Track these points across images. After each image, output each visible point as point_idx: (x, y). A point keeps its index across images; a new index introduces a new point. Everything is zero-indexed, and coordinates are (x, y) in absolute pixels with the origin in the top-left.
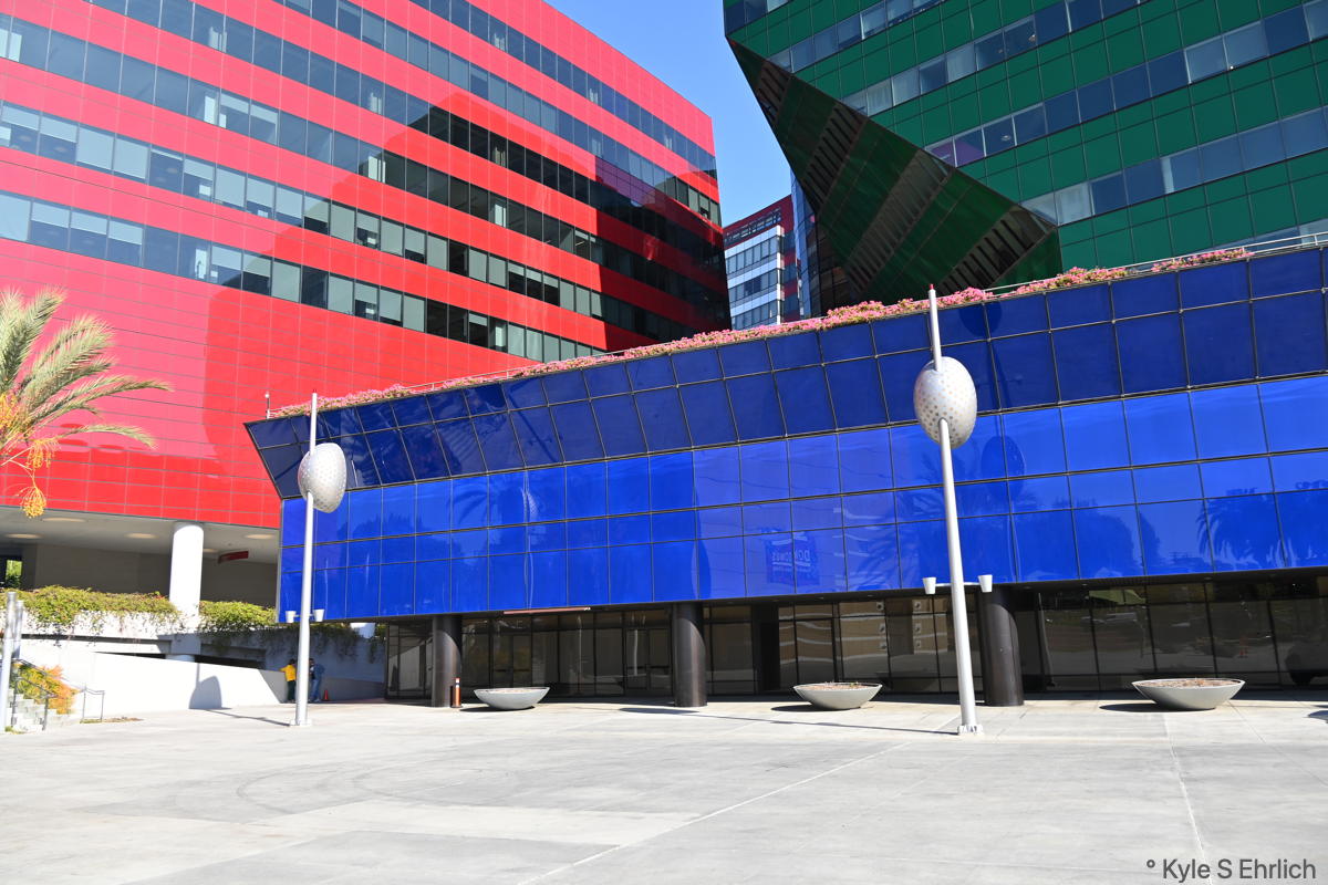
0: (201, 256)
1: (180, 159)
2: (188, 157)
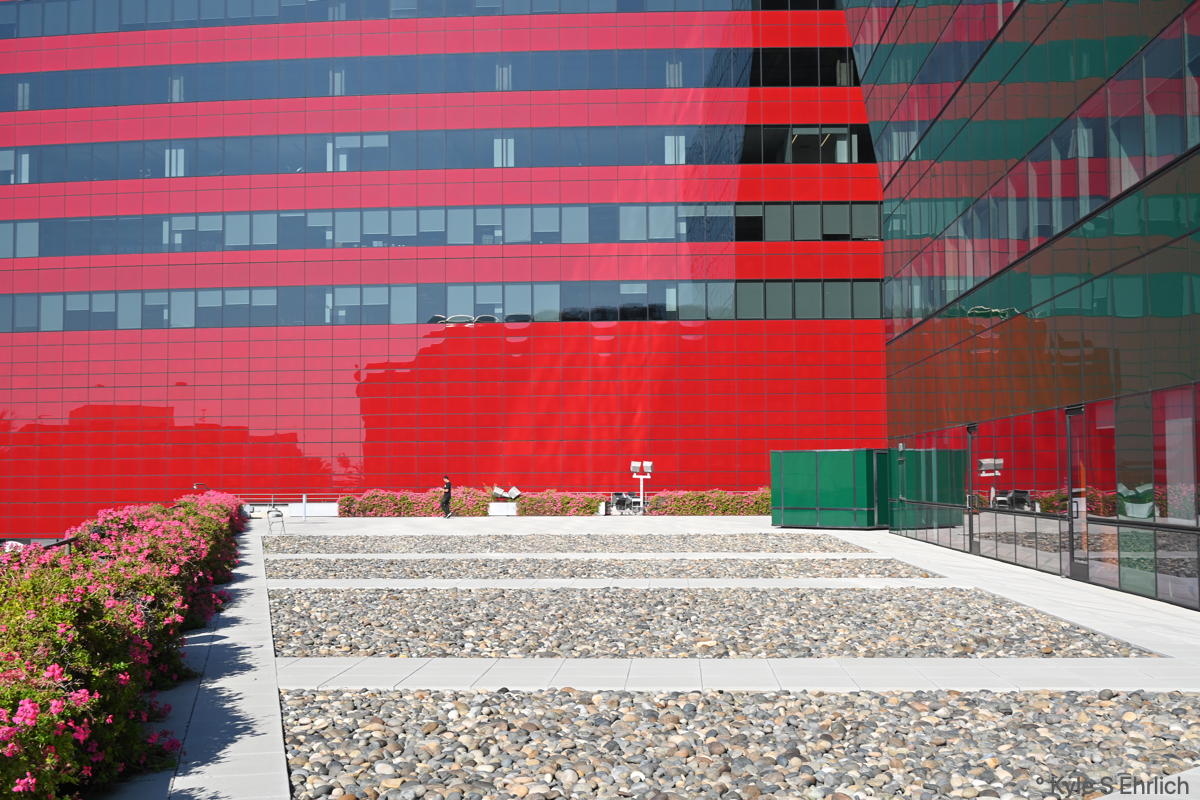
1: (303, 215)
2: (309, 211)
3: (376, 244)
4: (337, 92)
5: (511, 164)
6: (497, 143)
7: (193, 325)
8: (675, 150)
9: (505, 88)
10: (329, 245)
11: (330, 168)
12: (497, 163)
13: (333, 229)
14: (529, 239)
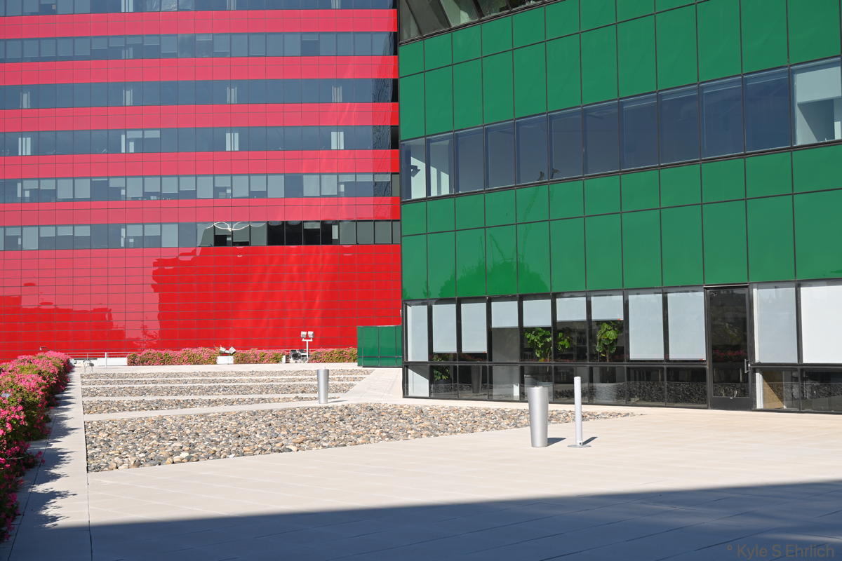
1: (106, 180)
2: (110, 177)
4: (128, 104)
5: (237, 149)
6: (228, 135)
7: (37, 248)
8: (337, 140)
9: (233, 102)
10: (123, 198)
11: (123, 151)
12: (228, 149)
13: (126, 188)
14: (248, 195)
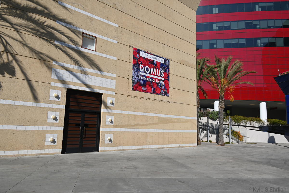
0: (259, 42)
1: (252, 21)
2: (253, 20)
3: (272, 28)
7: (223, 47)
10: (259, 28)
13: (259, 25)
